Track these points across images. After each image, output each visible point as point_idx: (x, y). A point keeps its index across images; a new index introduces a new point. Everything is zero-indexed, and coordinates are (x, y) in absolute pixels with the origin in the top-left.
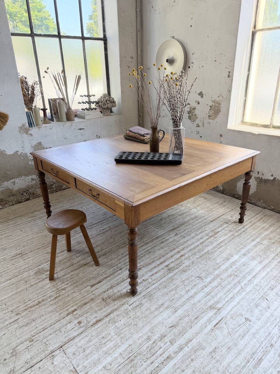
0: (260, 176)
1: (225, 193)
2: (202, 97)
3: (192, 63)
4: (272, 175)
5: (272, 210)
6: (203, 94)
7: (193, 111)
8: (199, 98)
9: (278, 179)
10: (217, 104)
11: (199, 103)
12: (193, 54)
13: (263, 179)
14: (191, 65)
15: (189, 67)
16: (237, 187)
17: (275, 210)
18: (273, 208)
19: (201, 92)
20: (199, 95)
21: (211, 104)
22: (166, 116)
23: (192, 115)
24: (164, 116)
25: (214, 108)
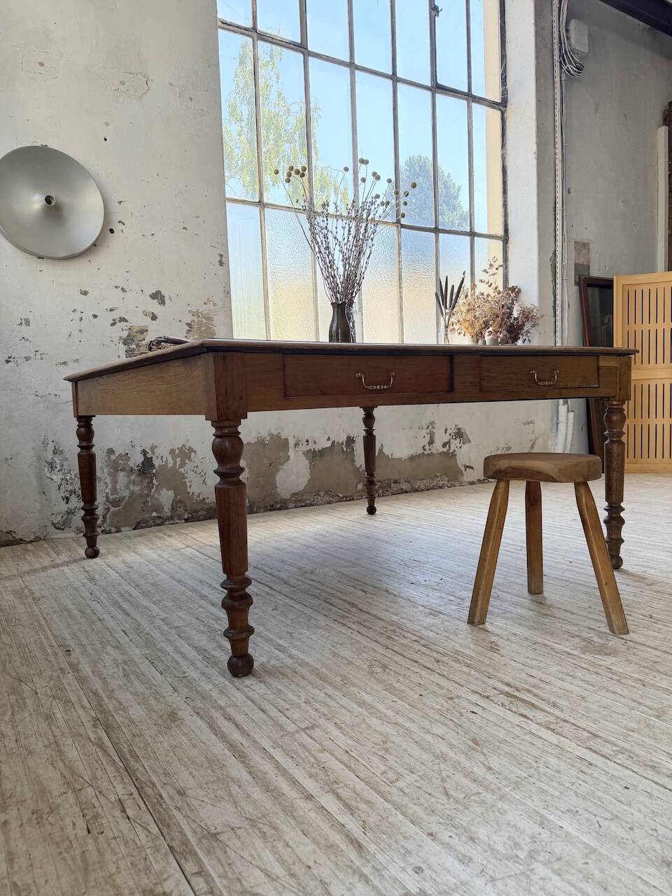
0: (311, 446)
1: (255, 510)
2: (163, 302)
3: (120, 222)
4: (329, 438)
5: (341, 500)
6: (164, 296)
7: (140, 337)
8: (154, 306)
9: (338, 443)
10: (204, 320)
11: (154, 318)
12: (120, 202)
13: (317, 450)
14: (117, 227)
15: (112, 231)
16: (278, 485)
17: (345, 499)
18: (341, 496)
19: (158, 292)
20: (153, 299)
21: (189, 319)
22: (38, 357)
23: (138, 346)
24: (27, 359)
25: (199, 329)
